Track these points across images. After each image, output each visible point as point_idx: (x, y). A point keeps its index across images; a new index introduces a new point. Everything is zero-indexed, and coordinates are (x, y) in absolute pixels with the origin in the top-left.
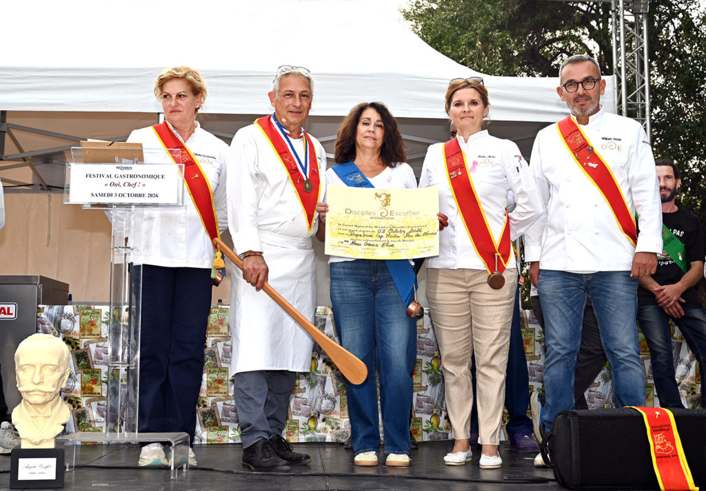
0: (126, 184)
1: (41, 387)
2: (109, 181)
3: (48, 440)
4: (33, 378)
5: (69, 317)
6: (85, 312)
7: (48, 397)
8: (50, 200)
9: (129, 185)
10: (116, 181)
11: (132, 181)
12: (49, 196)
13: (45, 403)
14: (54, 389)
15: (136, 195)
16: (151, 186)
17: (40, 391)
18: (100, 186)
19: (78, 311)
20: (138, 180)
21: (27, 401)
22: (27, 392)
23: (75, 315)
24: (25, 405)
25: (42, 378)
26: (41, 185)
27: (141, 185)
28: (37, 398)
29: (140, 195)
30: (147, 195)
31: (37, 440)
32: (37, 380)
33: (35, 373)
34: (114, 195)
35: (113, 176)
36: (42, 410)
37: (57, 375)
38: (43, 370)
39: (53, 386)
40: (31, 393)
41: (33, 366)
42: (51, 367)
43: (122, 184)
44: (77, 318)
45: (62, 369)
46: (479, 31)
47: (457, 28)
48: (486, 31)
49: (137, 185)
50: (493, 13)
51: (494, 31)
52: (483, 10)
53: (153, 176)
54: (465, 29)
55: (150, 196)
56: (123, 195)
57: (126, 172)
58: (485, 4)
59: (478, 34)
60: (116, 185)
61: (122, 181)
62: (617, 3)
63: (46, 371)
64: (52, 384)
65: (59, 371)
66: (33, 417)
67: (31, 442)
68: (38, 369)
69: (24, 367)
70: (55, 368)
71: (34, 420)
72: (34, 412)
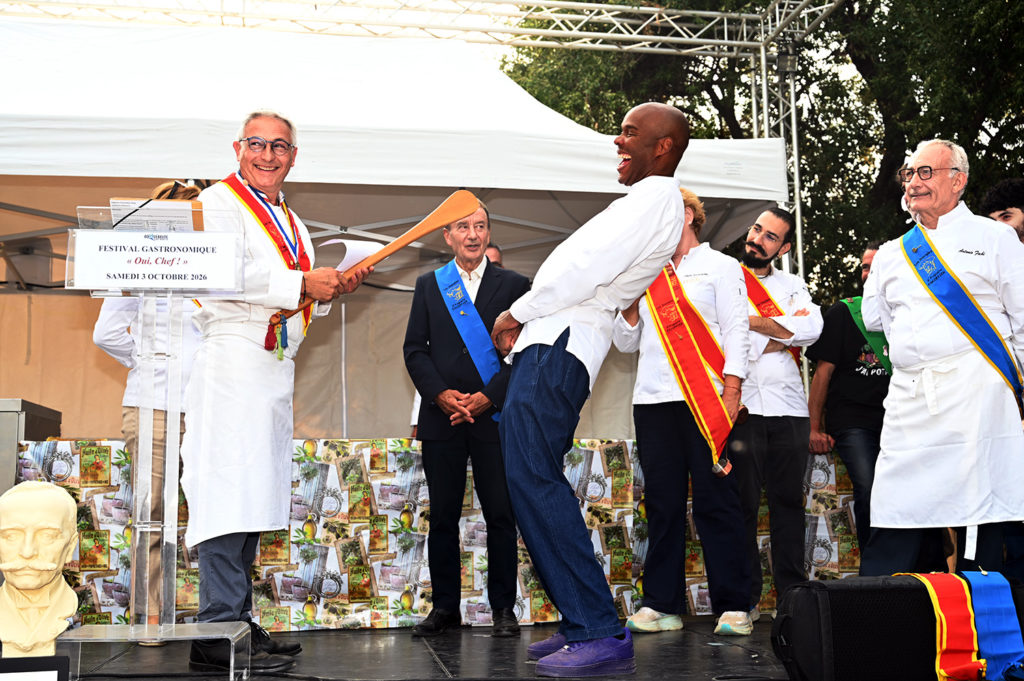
0: (160, 261)
1: (36, 564)
2: (134, 256)
3: (44, 644)
4: (21, 550)
5: (65, 457)
6: (88, 449)
7: (46, 577)
8: (30, 302)
9: (164, 261)
10: (144, 256)
11: (168, 256)
12: (30, 298)
13: (39, 588)
14: (54, 566)
15: (174, 277)
16: (196, 263)
17: (33, 569)
18: (120, 263)
19: (77, 448)
20: (177, 254)
21: (13, 585)
22: (12, 571)
23: (74, 454)
24: (8, 588)
25: (36, 549)
26: (18, 283)
27: (181, 262)
28: (27, 580)
29: (180, 277)
30: (190, 277)
31: (27, 644)
32: (28, 552)
33: (24, 541)
34: (141, 276)
35: (139, 248)
36: (35, 598)
37: (60, 543)
38: (38, 536)
39: (54, 561)
40: (18, 573)
41: (22, 531)
42: (51, 532)
43: (152, 260)
44: (76, 459)
45: (67, 534)
46: (586, 92)
47: (558, 88)
48: (596, 91)
49: (176, 261)
50: (603, 68)
51: (606, 91)
52: (592, 66)
53: (199, 250)
54: (568, 89)
55: (195, 277)
56: (155, 277)
57: (159, 243)
58: (595, 57)
59: (584, 95)
60: (144, 262)
61: (153, 256)
62: (758, 60)
63: (42, 539)
64: (51, 557)
65: (62, 537)
66: (22, 609)
67: (17, 647)
68: (29, 535)
69: (9, 532)
70: (58, 533)
71: (22, 613)
72: (22, 601)
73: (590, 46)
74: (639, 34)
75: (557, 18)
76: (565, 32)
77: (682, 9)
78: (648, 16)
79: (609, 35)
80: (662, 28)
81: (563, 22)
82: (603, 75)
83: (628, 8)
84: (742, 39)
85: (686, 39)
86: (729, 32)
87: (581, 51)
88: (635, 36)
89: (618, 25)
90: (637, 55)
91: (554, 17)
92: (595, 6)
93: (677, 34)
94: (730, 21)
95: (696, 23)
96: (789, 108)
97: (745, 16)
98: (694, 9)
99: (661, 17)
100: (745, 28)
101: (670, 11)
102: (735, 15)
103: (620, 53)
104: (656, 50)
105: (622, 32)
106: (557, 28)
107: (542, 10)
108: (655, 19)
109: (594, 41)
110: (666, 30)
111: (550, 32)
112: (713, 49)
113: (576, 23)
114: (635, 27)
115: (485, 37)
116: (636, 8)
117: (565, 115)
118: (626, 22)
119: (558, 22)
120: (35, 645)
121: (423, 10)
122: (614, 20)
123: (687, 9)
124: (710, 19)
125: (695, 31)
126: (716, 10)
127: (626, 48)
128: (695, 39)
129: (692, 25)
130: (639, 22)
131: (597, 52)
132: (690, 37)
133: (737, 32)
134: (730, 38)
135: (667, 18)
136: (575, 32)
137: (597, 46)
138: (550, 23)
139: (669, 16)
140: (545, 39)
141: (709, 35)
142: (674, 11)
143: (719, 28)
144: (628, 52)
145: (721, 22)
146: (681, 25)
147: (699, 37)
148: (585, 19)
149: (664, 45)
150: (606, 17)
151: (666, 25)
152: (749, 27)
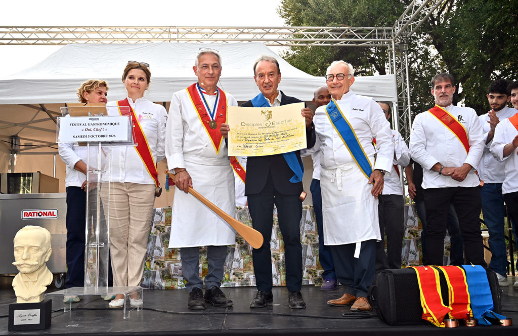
0: (95, 129)
1: (28, 262)
2: (84, 127)
3: (35, 297)
7: (34, 268)
9: (97, 130)
10: (89, 127)
11: (99, 127)
13: (32, 273)
14: (37, 263)
15: (101, 136)
16: (111, 130)
17: (27, 264)
18: (78, 131)
20: (103, 126)
22: (19, 265)
24: (21, 275)
25: (29, 256)
27: (105, 129)
28: (26, 269)
29: (104, 136)
30: (108, 136)
31: (27, 297)
34: (88, 136)
35: (87, 124)
36: (31, 277)
37: (40, 253)
38: (30, 250)
40: (21, 266)
41: (23, 247)
42: (35, 248)
43: (92, 129)
46: (319, 64)
47: (307, 63)
48: (323, 63)
49: (102, 129)
50: (326, 53)
51: (327, 63)
52: (321, 53)
53: (112, 124)
54: (311, 63)
55: (110, 136)
56: (93, 136)
57: (95, 122)
58: (322, 49)
59: (318, 65)
60: (89, 130)
61: (92, 127)
62: (391, 47)
63: (32, 251)
64: (36, 259)
65: (42, 250)
66: (26, 282)
67: (23, 299)
68: (26, 249)
69: (17, 248)
70: (39, 249)
71: (26, 284)
72: (26, 278)
73: (319, 44)
74: (340, 38)
75: (305, 34)
76: (309, 39)
77: (358, 27)
78: (343, 30)
79: (328, 39)
80: (349, 35)
81: (308, 35)
82: (326, 57)
83: (335, 28)
84: (384, 38)
85: (360, 39)
86: (378, 35)
87: (316, 46)
88: (338, 39)
89: (331, 35)
90: (340, 47)
91: (303, 33)
92: (321, 28)
93: (357, 38)
94: (379, 31)
95: (364, 32)
96: (405, 66)
97: (385, 28)
98: (363, 26)
99: (349, 31)
100: (385, 33)
101: (352, 28)
102: (380, 28)
103: (333, 47)
104: (348, 45)
105: (332, 38)
106: (306, 38)
107: (299, 31)
108: (346, 32)
109: (321, 42)
110: (352, 36)
111: (303, 39)
112: (372, 43)
113: (313, 35)
114: (338, 36)
115: (275, 43)
116: (338, 27)
117: (310, 74)
118: (335, 34)
119: (306, 35)
120: (30, 298)
121: (250, 34)
122: (329, 33)
123: (360, 27)
124: (370, 30)
125: (364, 36)
126: (373, 26)
127: (335, 45)
128: (364, 39)
129: (363, 34)
130: (340, 33)
131: (323, 47)
132: (362, 38)
133: (382, 35)
134: (378, 38)
135: (352, 31)
136: (313, 39)
137: (323, 44)
138: (302, 36)
139: (352, 30)
140: (301, 42)
141: (370, 37)
142: (355, 28)
143: (374, 34)
144: (335, 46)
145: (375, 32)
146: (358, 34)
147: (365, 38)
148: (317, 33)
149: (351, 43)
150: (326, 32)
151: (352, 34)
152: (387, 33)
